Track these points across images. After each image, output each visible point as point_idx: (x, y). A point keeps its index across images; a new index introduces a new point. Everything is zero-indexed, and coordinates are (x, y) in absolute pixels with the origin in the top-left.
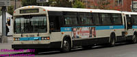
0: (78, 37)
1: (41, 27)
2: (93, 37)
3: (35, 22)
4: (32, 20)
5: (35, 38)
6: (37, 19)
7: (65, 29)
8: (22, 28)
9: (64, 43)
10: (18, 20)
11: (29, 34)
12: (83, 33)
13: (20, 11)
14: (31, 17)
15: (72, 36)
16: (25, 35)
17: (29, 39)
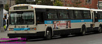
0: (57, 28)
1: (29, 21)
2: (69, 28)
3: (25, 17)
4: (23, 15)
5: (25, 29)
6: (27, 14)
7: (48, 22)
8: (16, 21)
9: (47, 32)
10: (12, 15)
11: (20, 26)
12: (61, 25)
13: (14, 8)
14: (22, 12)
15: (53, 27)
16: (17, 26)
17: (20, 30)
